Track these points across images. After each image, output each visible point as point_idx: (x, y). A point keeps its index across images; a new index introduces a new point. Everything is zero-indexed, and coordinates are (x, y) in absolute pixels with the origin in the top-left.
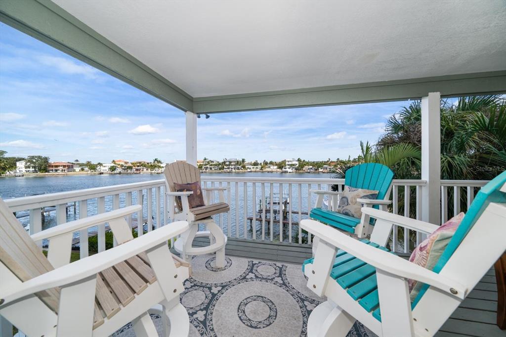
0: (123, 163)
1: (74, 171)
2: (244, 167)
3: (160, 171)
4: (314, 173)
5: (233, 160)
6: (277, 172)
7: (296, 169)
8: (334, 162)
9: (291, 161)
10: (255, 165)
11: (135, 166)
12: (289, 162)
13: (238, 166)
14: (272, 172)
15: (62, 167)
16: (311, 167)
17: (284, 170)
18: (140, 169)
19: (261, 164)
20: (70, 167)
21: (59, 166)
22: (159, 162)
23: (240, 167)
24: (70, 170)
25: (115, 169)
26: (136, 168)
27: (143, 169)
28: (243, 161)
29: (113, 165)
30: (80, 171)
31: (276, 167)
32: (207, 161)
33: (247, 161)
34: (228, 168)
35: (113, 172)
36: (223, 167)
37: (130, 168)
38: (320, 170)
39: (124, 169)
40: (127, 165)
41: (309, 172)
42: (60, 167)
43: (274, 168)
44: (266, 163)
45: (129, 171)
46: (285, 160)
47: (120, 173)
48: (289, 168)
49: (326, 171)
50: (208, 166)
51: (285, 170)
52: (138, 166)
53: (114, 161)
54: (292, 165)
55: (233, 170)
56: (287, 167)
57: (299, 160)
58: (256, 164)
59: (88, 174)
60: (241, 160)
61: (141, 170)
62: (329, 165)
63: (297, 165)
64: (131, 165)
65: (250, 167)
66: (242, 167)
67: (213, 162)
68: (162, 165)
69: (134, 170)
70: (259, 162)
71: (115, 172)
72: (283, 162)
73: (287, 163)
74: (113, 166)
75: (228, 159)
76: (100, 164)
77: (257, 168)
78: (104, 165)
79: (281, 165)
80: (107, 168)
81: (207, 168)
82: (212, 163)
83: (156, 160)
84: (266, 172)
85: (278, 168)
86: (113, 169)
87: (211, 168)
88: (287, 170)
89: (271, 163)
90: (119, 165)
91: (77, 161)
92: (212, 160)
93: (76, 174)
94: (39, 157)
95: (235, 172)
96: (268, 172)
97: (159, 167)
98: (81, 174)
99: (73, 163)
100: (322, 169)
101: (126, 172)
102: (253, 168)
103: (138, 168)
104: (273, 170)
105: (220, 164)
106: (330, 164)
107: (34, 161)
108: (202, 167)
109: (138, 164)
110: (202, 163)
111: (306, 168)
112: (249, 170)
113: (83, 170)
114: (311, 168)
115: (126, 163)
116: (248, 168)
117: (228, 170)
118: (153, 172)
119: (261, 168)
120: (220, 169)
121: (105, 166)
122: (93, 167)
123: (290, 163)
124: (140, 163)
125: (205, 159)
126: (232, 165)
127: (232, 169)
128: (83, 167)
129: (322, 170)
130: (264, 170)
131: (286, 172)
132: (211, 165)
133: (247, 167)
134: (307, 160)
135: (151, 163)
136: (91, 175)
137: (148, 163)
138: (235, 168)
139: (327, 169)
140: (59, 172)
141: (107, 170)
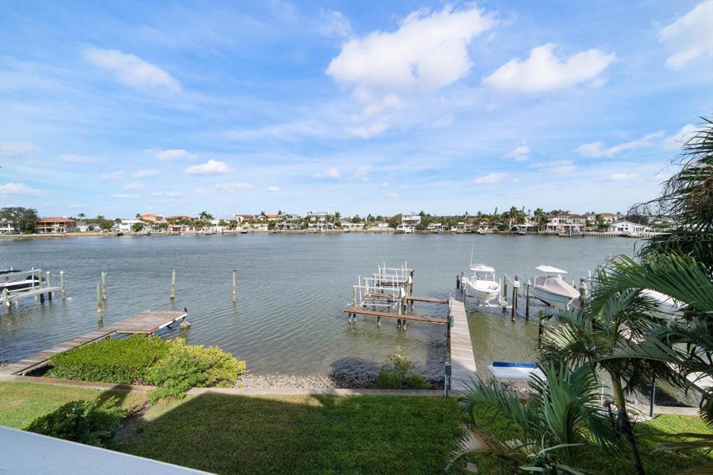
0: (154, 220)
1: (78, 230)
2: (338, 225)
3: (210, 231)
4: (444, 233)
5: (322, 214)
6: (388, 232)
7: (417, 228)
8: (473, 217)
9: (409, 216)
10: (354, 223)
11: (172, 224)
12: (406, 217)
13: (329, 224)
14: (380, 232)
15: (58, 225)
16: (440, 224)
17: (398, 229)
18: (180, 228)
19: (364, 220)
20: (71, 224)
21: (54, 223)
22: (210, 217)
23: (331, 224)
24: (71, 229)
25: (141, 228)
26: (175, 226)
27: (185, 227)
28: (337, 215)
29: (137, 221)
30: (87, 230)
31: (386, 225)
32: (282, 215)
33: (343, 216)
34: (315, 226)
35: (139, 233)
36: (307, 225)
37: (165, 226)
38: (453, 229)
39: (156, 228)
40: (159, 222)
41: (437, 233)
42: (55, 225)
43: (383, 226)
44: (371, 219)
45: (163, 231)
46: (401, 215)
47: (149, 234)
48: (406, 226)
49: (462, 231)
50: (284, 223)
51: (400, 229)
52: (177, 224)
53: (138, 215)
54: (410, 222)
55: (322, 229)
56: (404, 224)
57: (421, 214)
58: (356, 220)
59: (99, 235)
60: (334, 214)
61: (182, 229)
62: (466, 221)
63: (419, 222)
64: (165, 221)
65: (347, 224)
66: (336, 224)
67: (292, 217)
68: (213, 222)
69: (170, 229)
70: (361, 217)
71: (142, 232)
72: (397, 216)
73: (403, 219)
74: (138, 223)
75: (314, 213)
76: (118, 221)
77: (358, 226)
78: (123, 222)
79: (394, 222)
80: (128, 227)
81: (282, 226)
82: (290, 219)
83: (204, 214)
84: (371, 232)
85: (389, 227)
86: (138, 227)
87: (288, 227)
88: (404, 229)
89: (379, 219)
90: (146, 221)
91: (82, 215)
92: (289, 214)
93: (81, 236)
94: (20, 210)
95: (326, 233)
96: (375, 232)
97: (210, 225)
98: (88, 236)
99: (75, 219)
100: (455, 227)
101: (158, 231)
102: (353, 226)
103: (177, 226)
104: (383, 230)
105: (301, 220)
106: (467, 219)
107: (13, 215)
108: (274, 224)
109: (177, 221)
110: (274, 219)
111: (431, 226)
112: (346, 230)
113: (91, 229)
114: (439, 227)
115: (159, 218)
116: (345, 226)
117: (315, 230)
118: (200, 232)
119: (365, 227)
120: (302, 228)
121: (125, 224)
122: (106, 225)
123: (408, 219)
124: (180, 218)
125: (280, 213)
126: (320, 222)
127: (320, 227)
128: (92, 224)
129: (455, 230)
130: (369, 229)
131: (402, 232)
132: (289, 222)
133: (342, 224)
134: (432, 215)
135: (197, 219)
136: (104, 237)
137: (192, 219)
138: (324, 226)
139: (462, 227)
140: (54, 233)
141: (130, 230)
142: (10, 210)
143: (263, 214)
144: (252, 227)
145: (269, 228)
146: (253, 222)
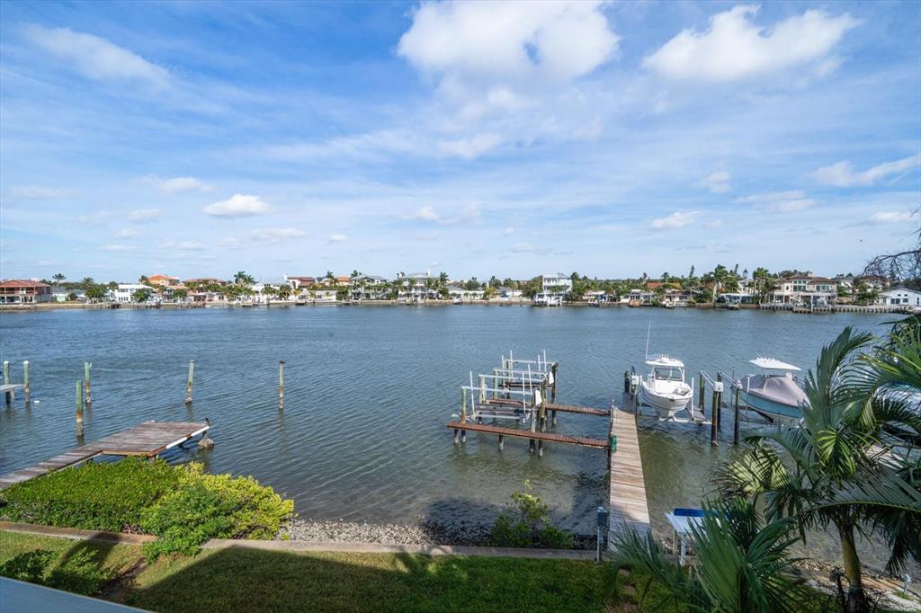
0: (166, 284)
1: (54, 300)
2: (444, 292)
3: (250, 302)
4: (609, 306)
5: (419, 276)
6: (521, 304)
7: (567, 298)
8: (655, 281)
9: (554, 279)
10: (470, 289)
11: (193, 290)
12: (549, 280)
13: (430, 291)
14: (509, 304)
15: (24, 292)
16: (602, 292)
17: (537, 299)
18: (205, 296)
19: (484, 285)
20: (43, 291)
21: (17, 289)
22: (249, 280)
23: (434, 292)
24: (43, 297)
25: (146, 297)
26: (197, 294)
27: (212, 296)
28: (443, 278)
29: (141, 286)
30: (67, 300)
31: (519, 293)
32: (359, 277)
33: (451, 279)
34: (408, 295)
35: (143, 303)
36: (397, 293)
37: (182, 294)
38: (624, 300)
39: (169, 297)
40: (174, 288)
41: (597, 306)
42: (20, 292)
43: (515, 295)
44: (496, 284)
45: (179, 301)
46: (541, 277)
47: (158, 306)
48: (550, 296)
49: (637, 303)
50: (362, 290)
51: (540, 300)
52: (201, 290)
53: (143, 278)
54: (555, 290)
55: (419, 299)
56: (546, 292)
57: (574, 277)
58: (472, 286)
59: (84, 307)
60: (438, 276)
61: (207, 299)
62: (645, 288)
63: (570, 289)
64: (182, 286)
65: (457, 292)
66: (441, 292)
67: (373, 280)
68: (254, 288)
69: (190, 299)
70: (480, 281)
71: (148, 303)
72: (535, 280)
73: (545, 284)
74: (143, 290)
75: (408, 273)
76: (114, 285)
77: (475, 295)
78: (121, 287)
79: (530, 289)
80: (128, 295)
81: (359, 294)
82: (371, 284)
83: (240, 275)
84: (495, 303)
85: (523, 296)
86: (141, 296)
87: (368, 296)
88: (545, 299)
89: (508, 283)
90: (155, 286)
91: (60, 277)
92: (369, 275)
93: (58, 308)
95: (425, 305)
96: (501, 304)
97: (249, 292)
98: (69, 307)
99: (49, 283)
100: (627, 297)
101: (171, 302)
102: (466, 294)
103: (201, 294)
104: (513, 300)
105: (388, 286)
106: (646, 285)
108: (346, 292)
109: (201, 286)
110: (346, 284)
111: (590, 296)
112: (456, 300)
113: (73, 297)
114: (602, 296)
115: (173, 282)
116: (454, 295)
117: (408, 300)
118: (234, 303)
119: (485, 296)
120: (389, 297)
121: (123, 291)
122: (95, 291)
123: (552, 284)
124: (205, 282)
125: (355, 274)
126: (416, 288)
127: (416, 296)
128: (75, 291)
129: (627, 301)
130: (491, 300)
131: (543, 305)
132: (369, 288)
133: (450, 292)
134: (591, 278)
135: (230, 282)
136: (92, 310)
137: (224, 283)
138: (423, 296)
139: (638, 297)
140: (19, 303)
141: (130, 300)
143: (329, 276)
144: (313, 295)
145: (339, 298)
146: (315, 288)
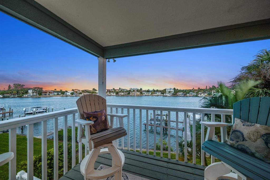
2: (141, 93)
4: (184, 96)
5: (135, 89)
6: (161, 96)
7: (173, 94)
8: (196, 90)
9: (169, 90)
11: (83, 92)
13: (138, 92)
15: (49, 93)
17: (165, 94)
21: (47, 92)
22: (96, 90)
24: (52, 94)
28: (141, 89)
31: (160, 93)
33: (143, 90)
34: (133, 94)
36: (130, 93)
39: (78, 94)
41: (180, 96)
44: (154, 91)
45: (81, 95)
46: (166, 89)
47: (76, 96)
48: (168, 94)
49: (191, 96)
50: (121, 92)
52: (85, 92)
53: (73, 90)
54: (169, 92)
57: (174, 89)
58: (148, 91)
59: (60, 96)
63: (173, 92)
64: (81, 92)
65: (145, 93)
68: (97, 92)
69: (83, 94)
70: (150, 90)
71: (74, 95)
72: (164, 90)
73: (167, 91)
74: (73, 92)
75: (133, 88)
76: (67, 91)
77: (149, 93)
79: (163, 92)
80: (69, 93)
82: (124, 91)
83: (94, 89)
84: (154, 96)
89: (157, 91)
90: (75, 92)
91: (55, 89)
92: (123, 89)
93: (55, 96)
94: (38, 88)
95: (136, 96)
96: (156, 96)
99: (53, 91)
102: (147, 93)
104: (159, 95)
105: (128, 91)
106: (194, 91)
107: (36, 89)
110: (118, 91)
111: (178, 94)
112: (144, 95)
114: (182, 94)
115: (79, 91)
119: (151, 94)
120: (128, 94)
122: (63, 93)
124: (86, 90)
125: (120, 89)
126: (135, 92)
127: (135, 94)
128: (58, 93)
129: (188, 95)
131: (166, 96)
133: (143, 93)
135: (91, 91)
139: (192, 94)
140: (47, 95)
141: (70, 95)
142: (36, 88)
143: (114, 89)
144: (110, 94)
145: (116, 94)
146: (111, 92)
